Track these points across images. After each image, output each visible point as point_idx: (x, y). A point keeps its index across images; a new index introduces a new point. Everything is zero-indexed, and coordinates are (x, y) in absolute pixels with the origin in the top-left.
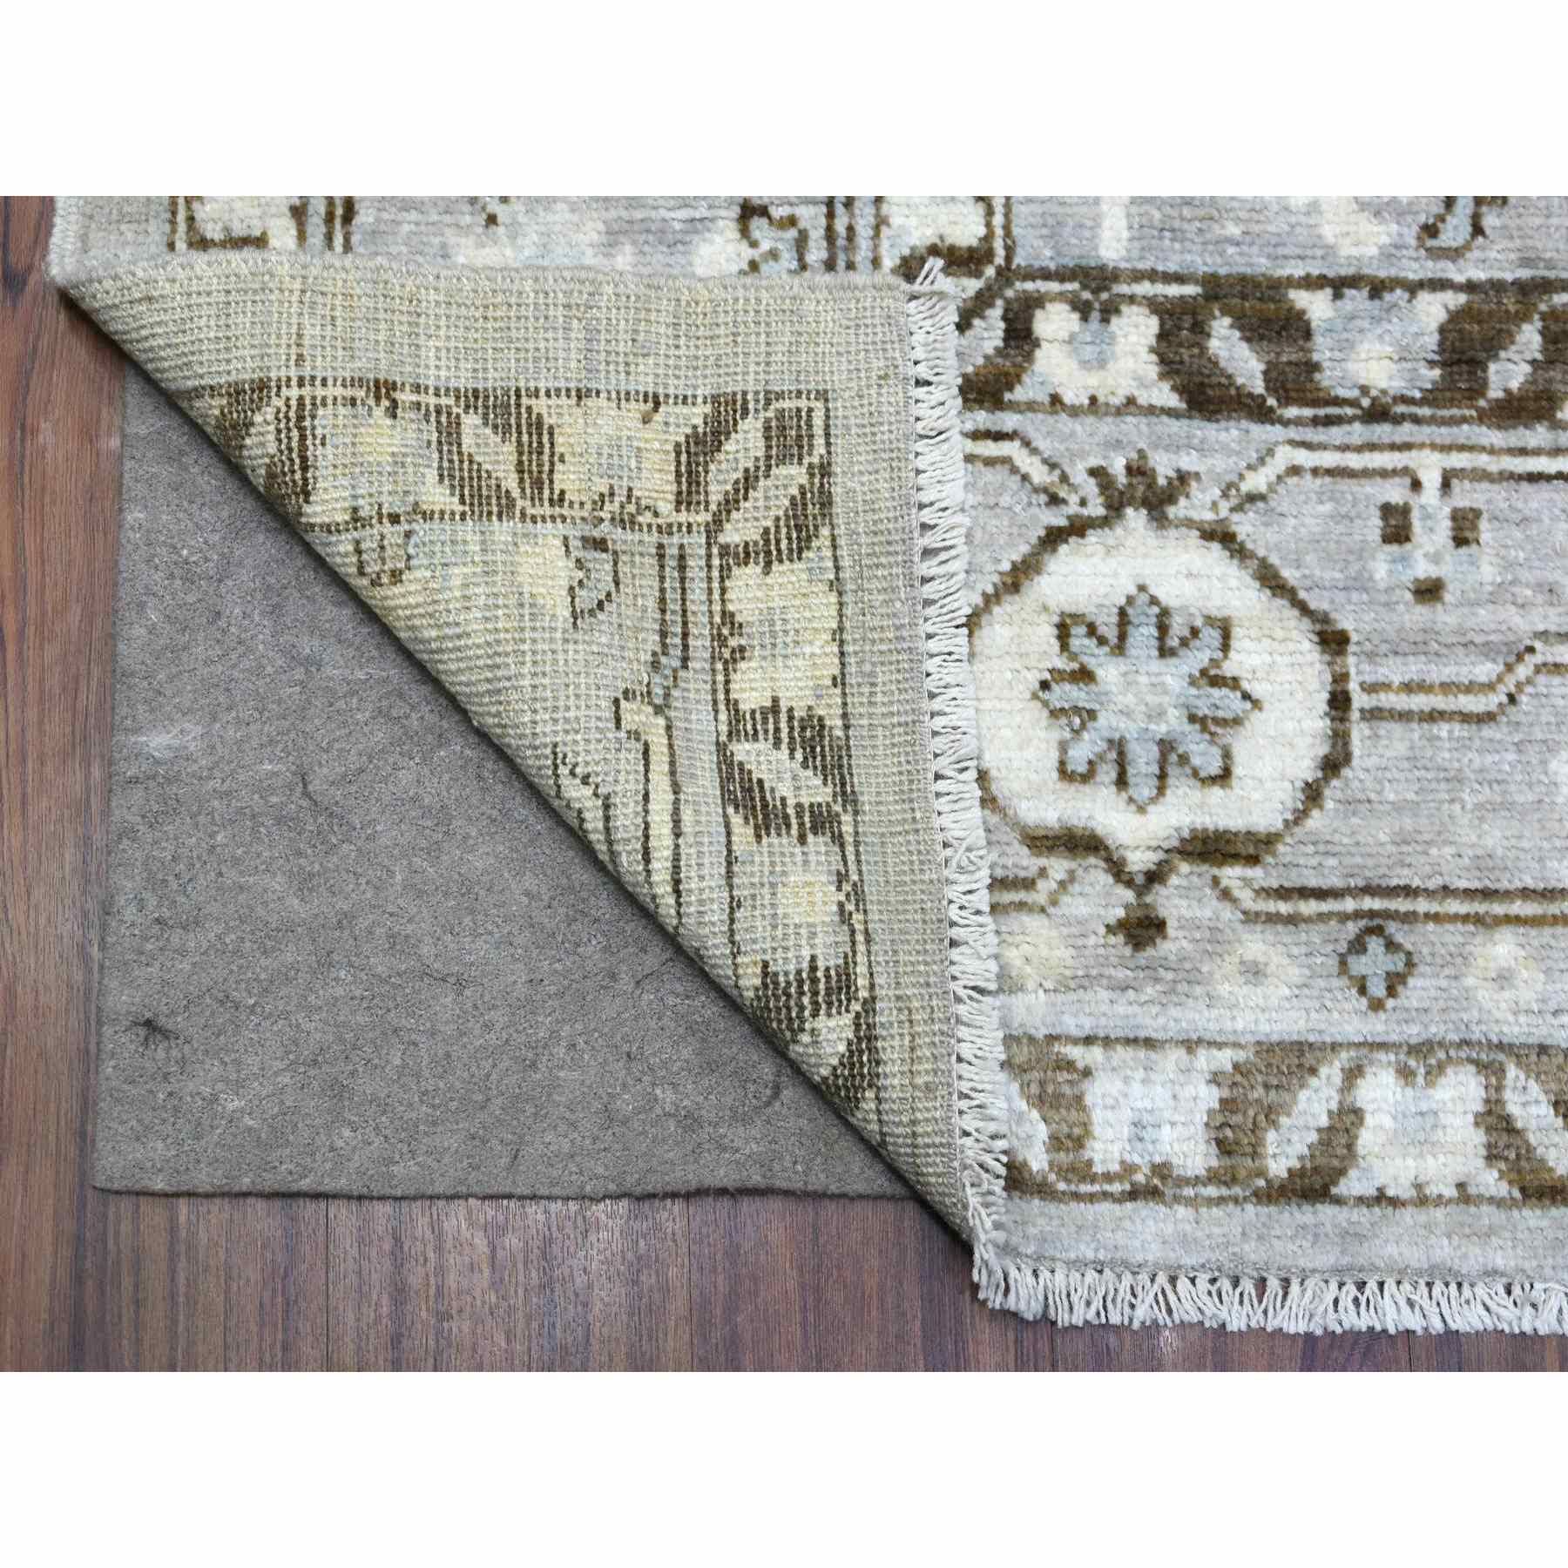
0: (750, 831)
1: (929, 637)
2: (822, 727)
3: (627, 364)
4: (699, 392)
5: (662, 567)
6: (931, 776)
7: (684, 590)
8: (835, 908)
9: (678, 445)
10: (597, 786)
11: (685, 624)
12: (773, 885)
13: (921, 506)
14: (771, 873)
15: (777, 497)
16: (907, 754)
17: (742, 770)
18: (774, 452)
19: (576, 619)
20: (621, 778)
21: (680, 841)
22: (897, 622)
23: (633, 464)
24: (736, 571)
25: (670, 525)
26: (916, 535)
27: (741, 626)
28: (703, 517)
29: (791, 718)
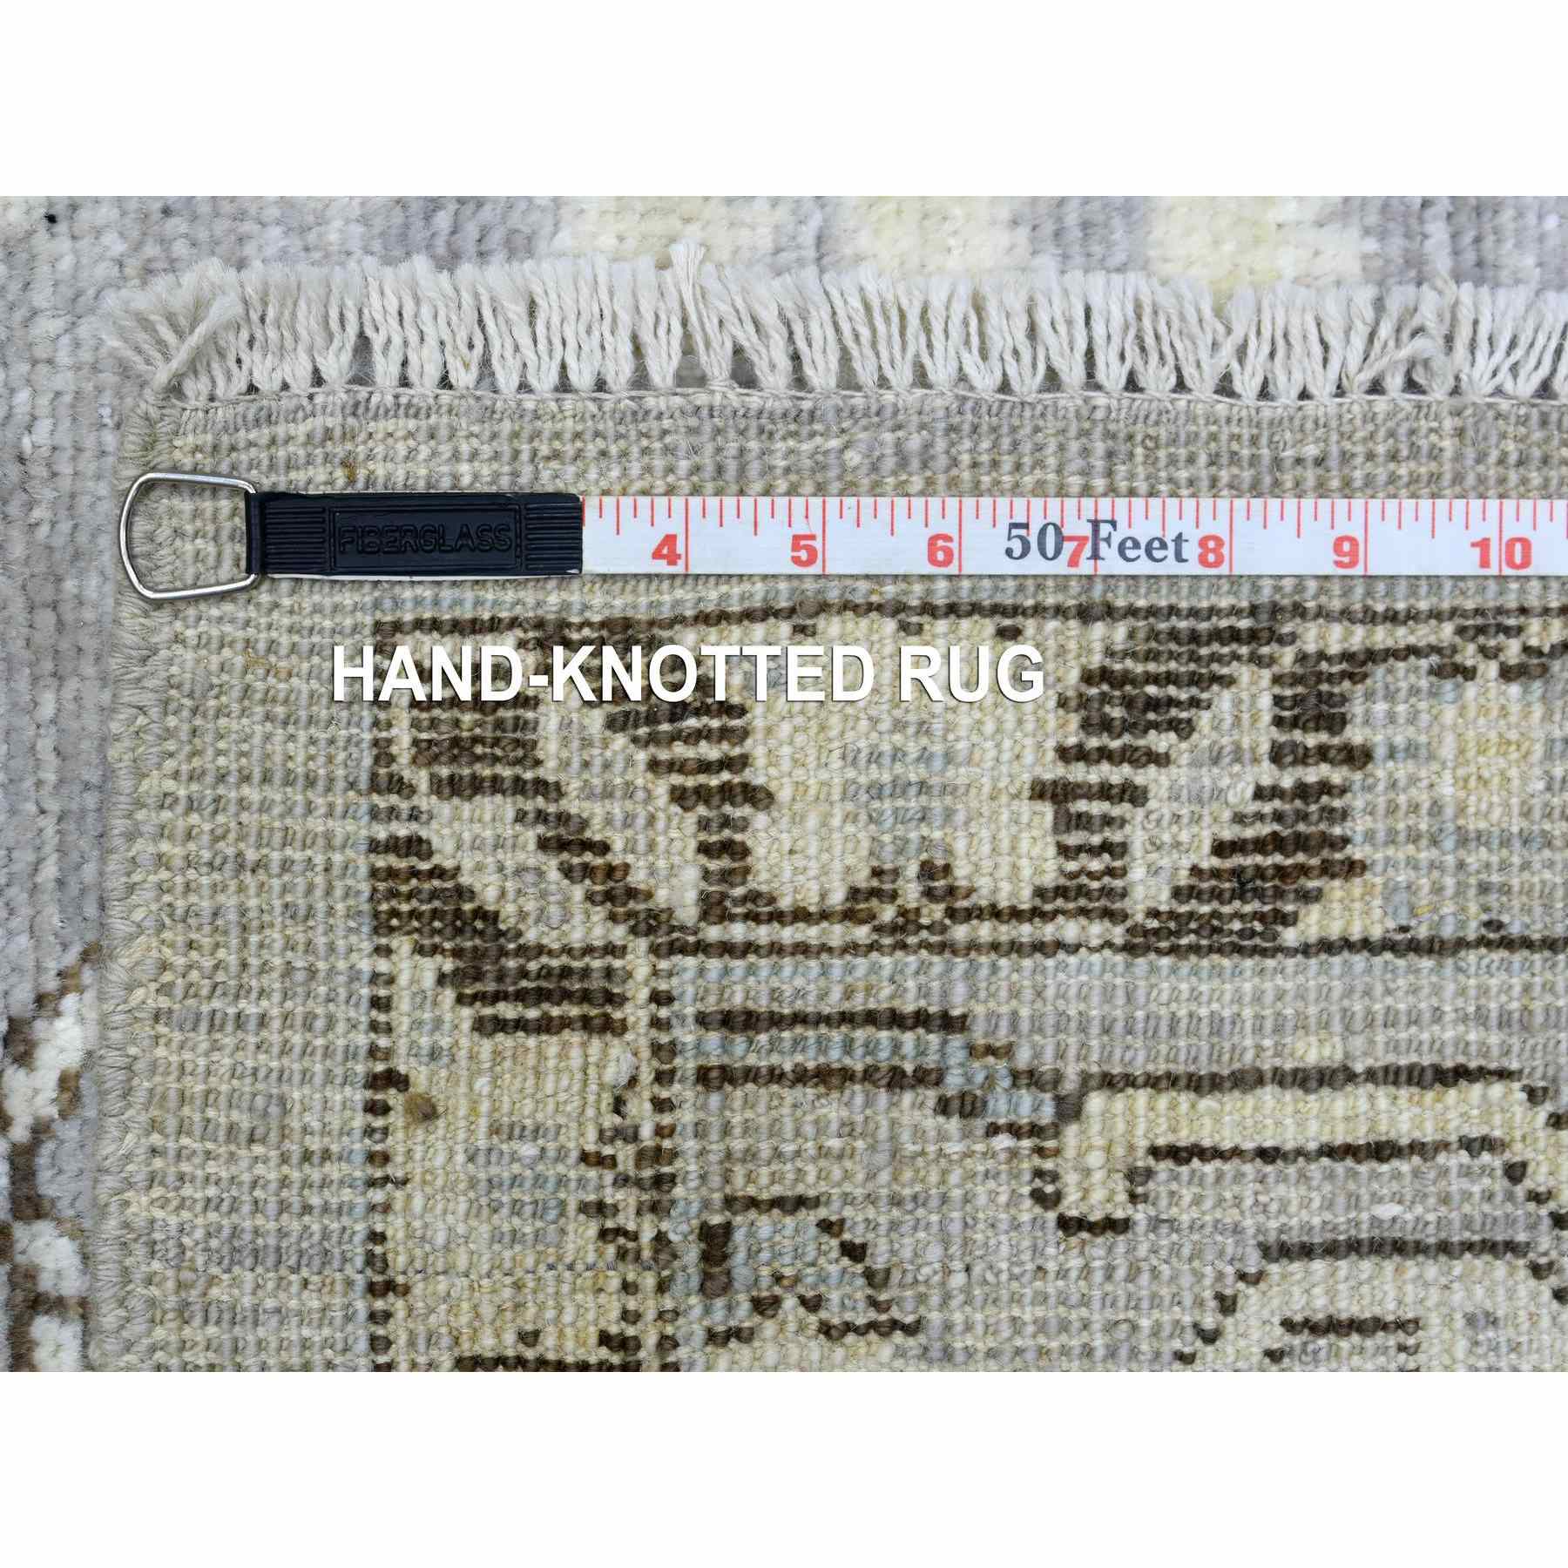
0: (1335, 888)
1: (921, 378)
2: (1105, 675)
3: (307, 1156)
4: (365, 966)
5: (751, 1075)
6: (1222, 406)
7: (799, 1019)
8: (1514, 689)
9: (482, 1027)
10: (1242, 1276)
11: (871, 1018)
12: (1463, 840)
13: (641, 380)
14: (1435, 842)
15: (607, 766)
16: (1173, 461)
17: (1191, 893)
18: (507, 772)
19: (895, 1325)
20: (1231, 1216)
21: (1359, 1068)
22: (890, 463)
23: (528, 1150)
24: (760, 881)
25: (656, 1048)
26: (702, 398)
27: (877, 873)
28: (639, 961)
29: (1080, 754)
